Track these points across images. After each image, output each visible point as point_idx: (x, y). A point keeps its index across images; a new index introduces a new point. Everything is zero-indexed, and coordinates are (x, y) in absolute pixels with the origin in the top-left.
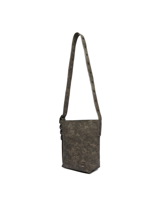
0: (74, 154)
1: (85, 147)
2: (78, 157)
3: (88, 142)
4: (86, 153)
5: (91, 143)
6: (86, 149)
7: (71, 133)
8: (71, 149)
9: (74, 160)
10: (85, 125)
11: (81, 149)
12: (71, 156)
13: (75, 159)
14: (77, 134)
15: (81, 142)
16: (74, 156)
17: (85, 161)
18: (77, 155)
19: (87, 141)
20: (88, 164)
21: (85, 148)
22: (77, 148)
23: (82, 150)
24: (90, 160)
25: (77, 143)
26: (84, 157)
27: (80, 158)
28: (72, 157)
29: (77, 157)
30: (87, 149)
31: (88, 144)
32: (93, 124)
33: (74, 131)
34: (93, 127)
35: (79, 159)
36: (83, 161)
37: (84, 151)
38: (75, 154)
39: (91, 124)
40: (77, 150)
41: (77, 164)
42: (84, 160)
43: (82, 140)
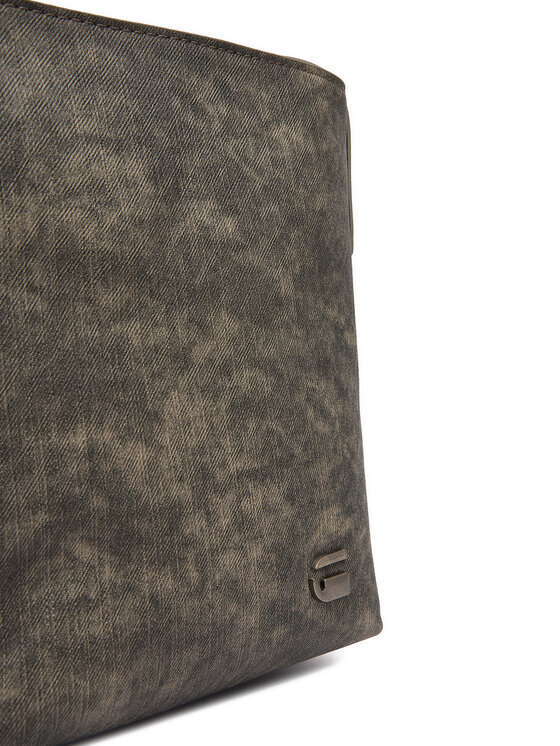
0: (220, 476)
2: (276, 494)
7: (97, 188)
8: (156, 417)
9: (228, 560)
11: (294, 387)
12: (174, 514)
13: (242, 522)
14: (201, 213)
16: (221, 491)
18: (252, 475)
22: (245, 379)
23: (300, 398)
25: (225, 325)
28: (195, 525)
35: (287, 512)
36: (331, 521)
38: (235, 466)
40: (243, 407)
41: (272, 591)
42: (336, 510)
43: (286, 287)
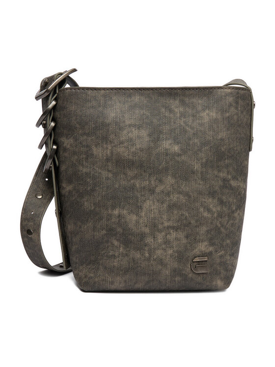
0: (160, 227)
1: (212, 194)
2: (181, 235)
3: (221, 175)
4: (216, 215)
5: (234, 178)
6: (215, 201)
8: (141, 208)
9: (159, 252)
10: (200, 108)
11: (195, 200)
12: (142, 236)
15: (193, 172)
16: (160, 231)
17: (211, 249)
19: (219, 171)
20: (221, 256)
21: (214, 198)
22: (174, 197)
23: (197, 204)
24: (228, 241)
25: (169, 180)
26: (207, 231)
27: (187, 237)
28: (149, 240)
29: (173, 235)
30: (221, 202)
31: (224, 180)
32: (237, 103)
33: (144, 133)
34: (237, 114)
35: (184, 241)
36: (203, 247)
37: (209, 210)
38: (166, 224)
39: (230, 105)
40: (172, 207)
41: (176, 265)
42: (206, 243)
43: (197, 167)
